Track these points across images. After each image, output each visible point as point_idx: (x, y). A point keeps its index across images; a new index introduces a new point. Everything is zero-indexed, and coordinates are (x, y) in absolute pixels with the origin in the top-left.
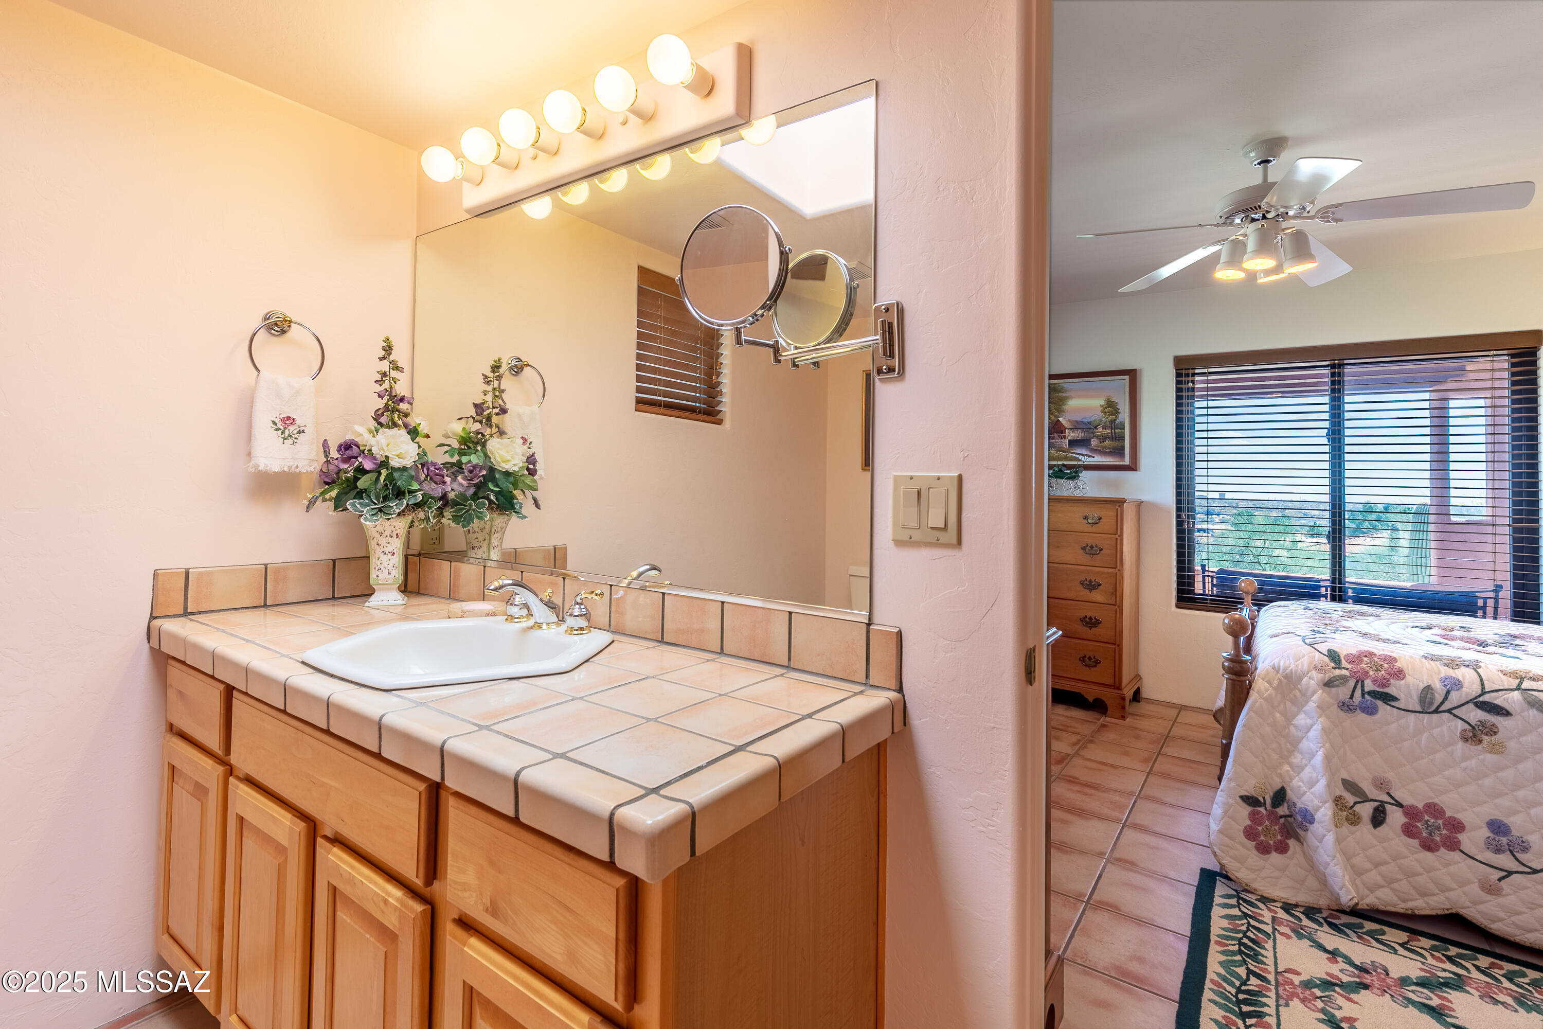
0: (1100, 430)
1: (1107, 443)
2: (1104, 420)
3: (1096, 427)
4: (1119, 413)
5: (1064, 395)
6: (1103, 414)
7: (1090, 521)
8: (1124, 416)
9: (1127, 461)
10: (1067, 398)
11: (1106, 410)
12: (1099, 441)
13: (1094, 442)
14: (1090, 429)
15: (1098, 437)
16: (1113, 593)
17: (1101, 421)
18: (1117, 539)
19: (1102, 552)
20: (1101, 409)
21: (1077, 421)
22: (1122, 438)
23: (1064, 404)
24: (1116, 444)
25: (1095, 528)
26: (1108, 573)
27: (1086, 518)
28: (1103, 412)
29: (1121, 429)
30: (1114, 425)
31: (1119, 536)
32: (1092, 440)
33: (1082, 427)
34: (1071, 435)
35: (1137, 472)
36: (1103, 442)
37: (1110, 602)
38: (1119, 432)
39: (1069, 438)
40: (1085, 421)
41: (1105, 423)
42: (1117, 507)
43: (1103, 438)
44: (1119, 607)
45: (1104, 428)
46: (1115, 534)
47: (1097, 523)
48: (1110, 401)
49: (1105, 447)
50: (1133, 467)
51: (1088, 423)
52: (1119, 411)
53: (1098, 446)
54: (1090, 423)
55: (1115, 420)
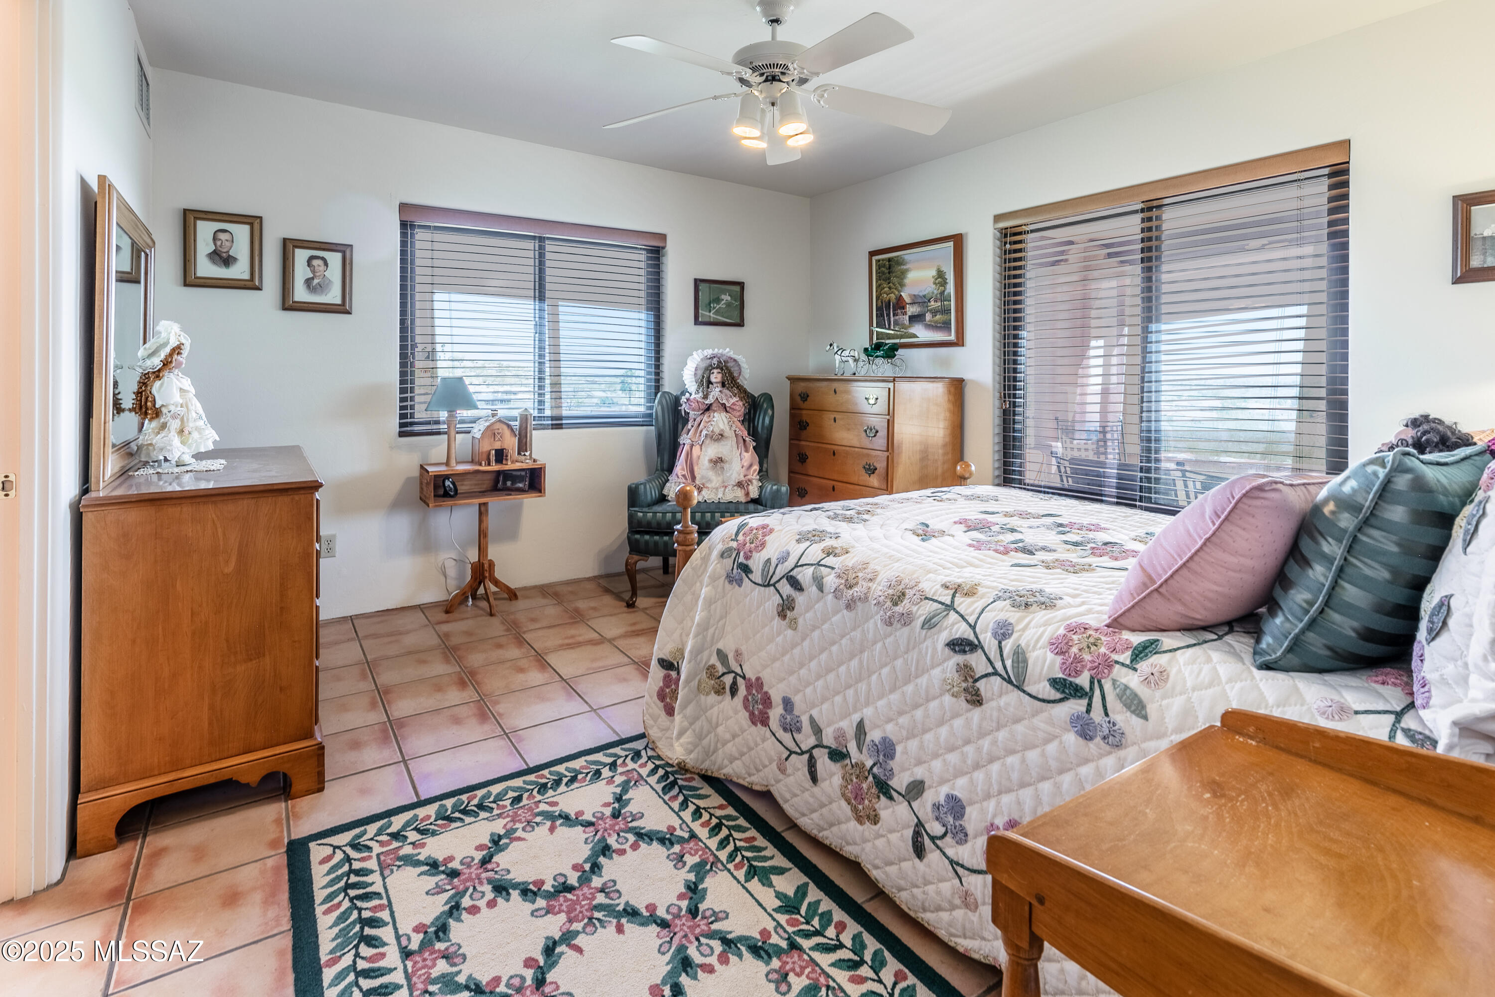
0: (932, 303)
1: (938, 317)
2: (936, 292)
3: (929, 301)
4: (947, 284)
5: (905, 267)
6: (934, 286)
8: (951, 288)
10: (907, 270)
11: (937, 281)
12: (931, 316)
13: (928, 317)
14: (925, 302)
15: (931, 311)
17: (933, 293)
20: (933, 280)
21: (916, 295)
22: (949, 311)
23: (905, 278)
24: (945, 317)
28: (935, 283)
29: (948, 302)
30: (943, 297)
32: (927, 315)
33: (919, 300)
34: (911, 310)
36: (935, 316)
38: (947, 305)
39: (909, 313)
40: (921, 294)
41: (936, 295)
43: (934, 312)
45: (936, 301)
48: (940, 271)
49: (935, 322)
50: (959, 342)
52: (947, 282)
53: (931, 321)
54: (924, 296)
55: (944, 292)
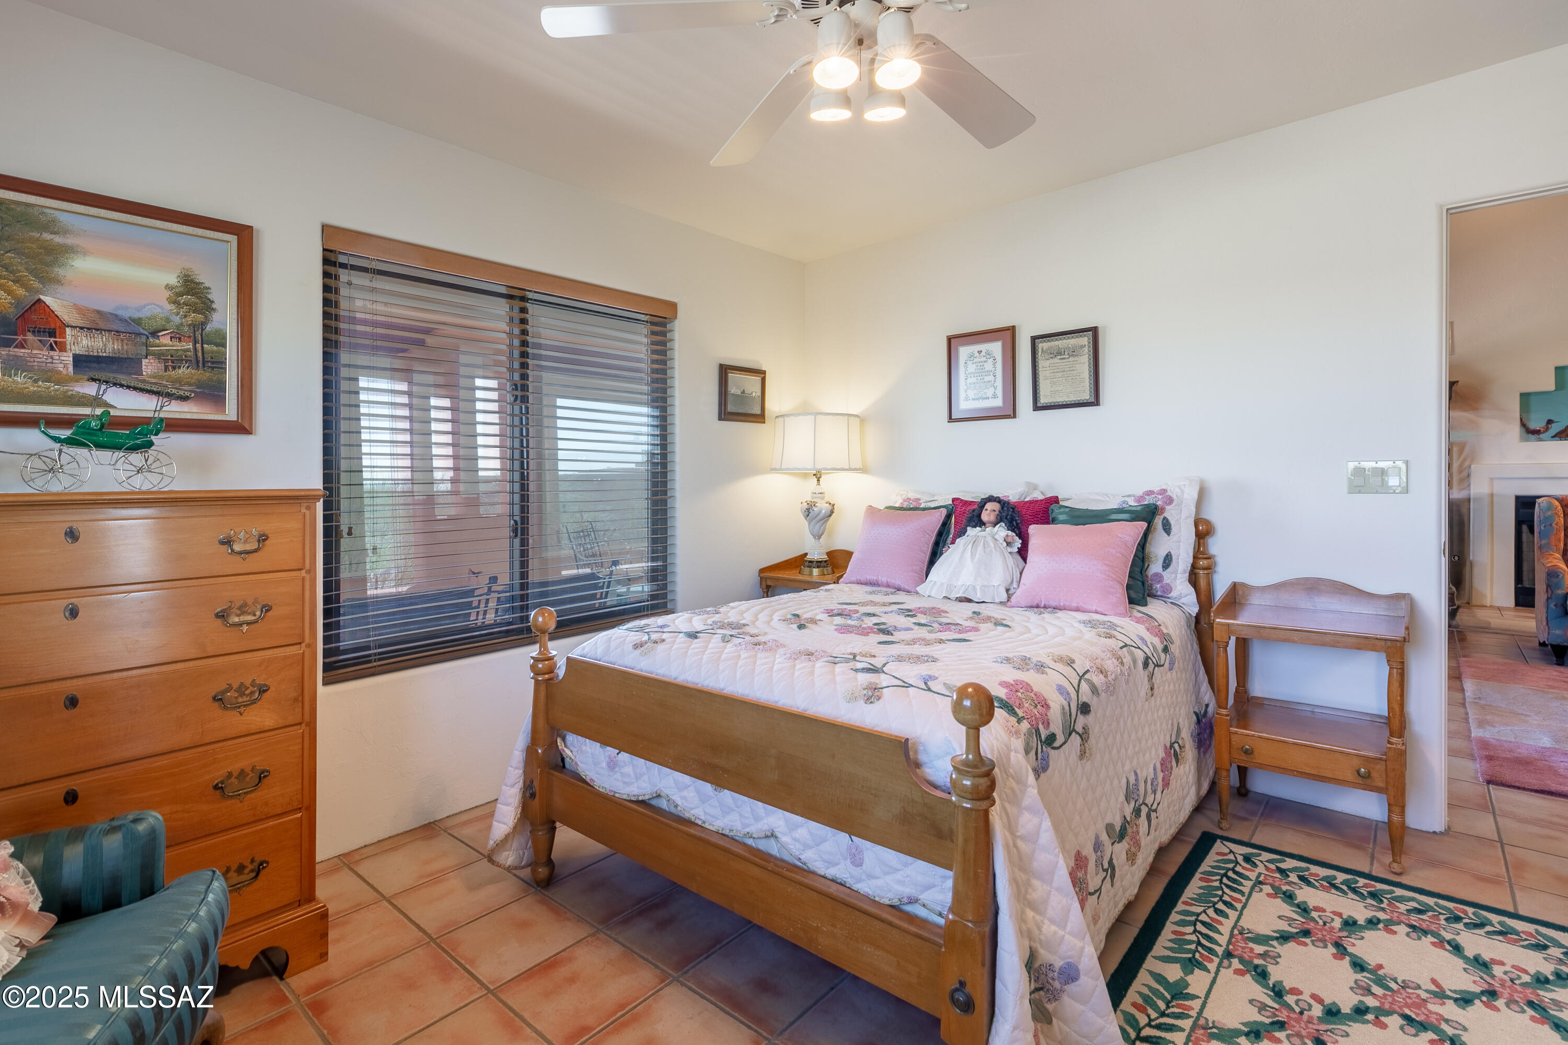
0: (165, 340)
1: (183, 371)
2: (177, 320)
3: (154, 334)
4: (214, 310)
6: (172, 307)
7: (237, 547)
9: (231, 412)
10: (66, 249)
11: (183, 299)
12: (162, 366)
13: (149, 367)
14: (139, 334)
15: (159, 356)
16: (296, 700)
17: (168, 320)
18: (303, 579)
19: (269, 614)
20: (167, 294)
21: (99, 312)
22: (218, 364)
24: (205, 375)
25: (253, 563)
26: (285, 658)
27: (228, 542)
28: (173, 301)
29: (217, 345)
30: (201, 333)
31: (308, 572)
32: (144, 362)
33: (115, 327)
34: (80, 343)
35: (251, 436)
36: (174, 368)
37: (291, 719)
38: (213, 352)
39: (76, 349)
40: (126, 314)
41: (178, 327)
42: (303, 510)
43: (172, 361)
44: (308, 724)
45: (177, 336)
46: (300, 570)
47: (255, 551)
48: (192, 281)
49: (178, 381)
50: (242, 426)
51: (134, 320)
52: (214, 306)
53: (161, 377)
54: (138, 322)
55: (203, 324)
